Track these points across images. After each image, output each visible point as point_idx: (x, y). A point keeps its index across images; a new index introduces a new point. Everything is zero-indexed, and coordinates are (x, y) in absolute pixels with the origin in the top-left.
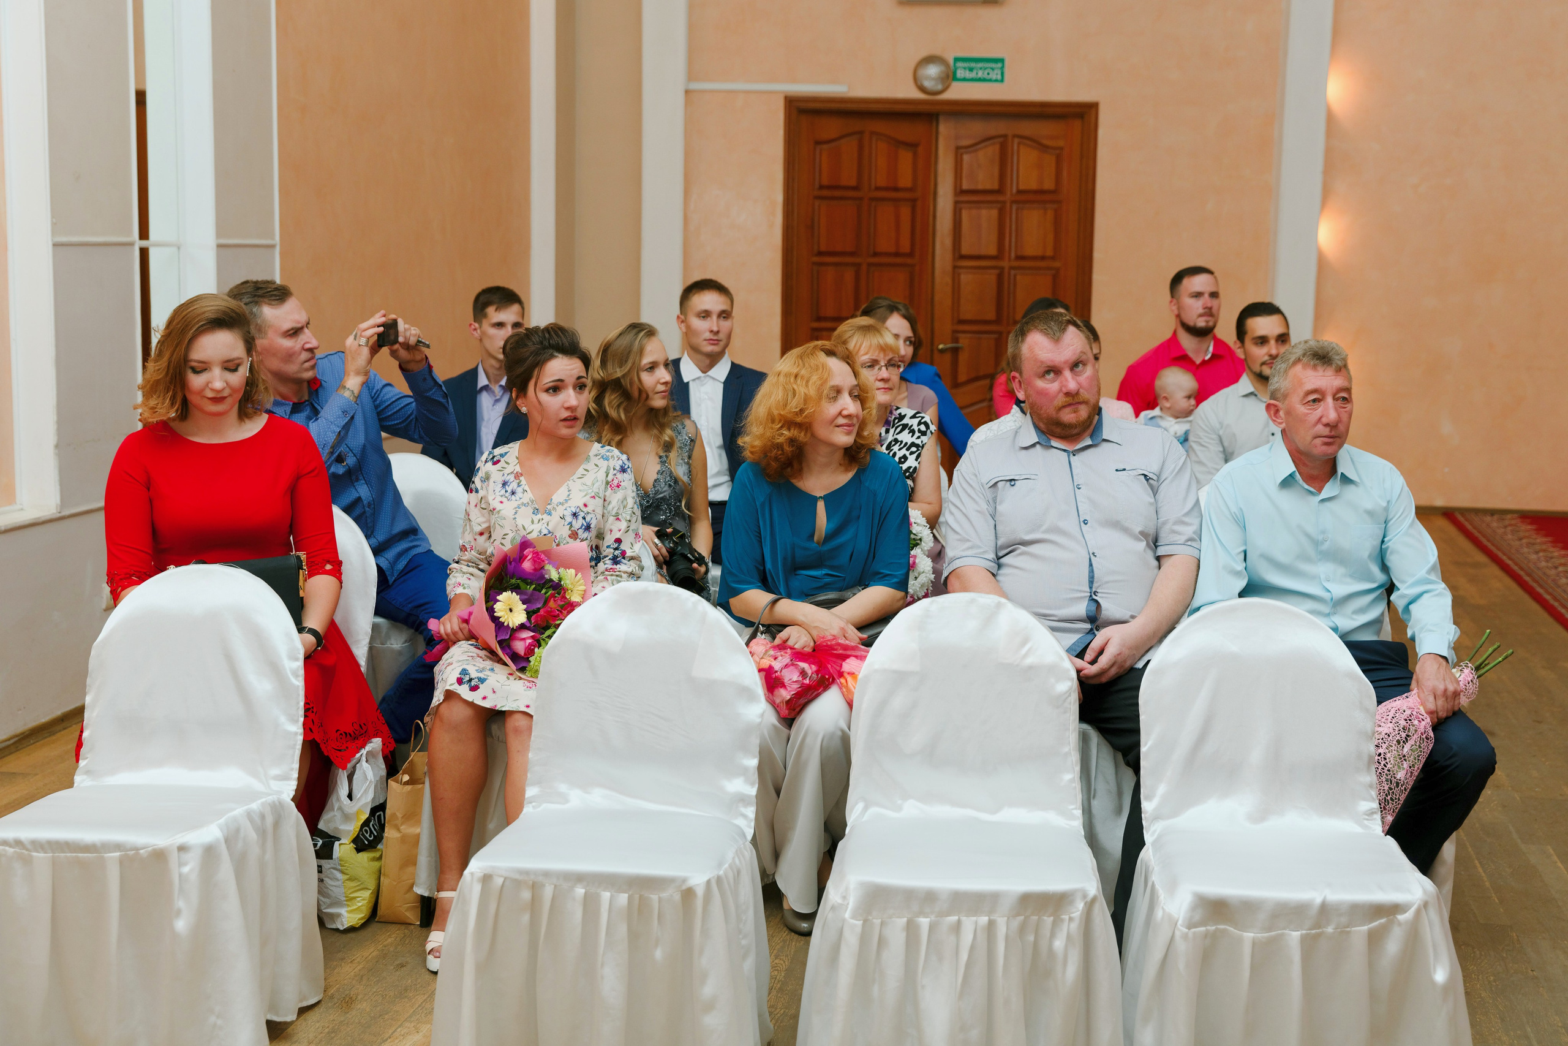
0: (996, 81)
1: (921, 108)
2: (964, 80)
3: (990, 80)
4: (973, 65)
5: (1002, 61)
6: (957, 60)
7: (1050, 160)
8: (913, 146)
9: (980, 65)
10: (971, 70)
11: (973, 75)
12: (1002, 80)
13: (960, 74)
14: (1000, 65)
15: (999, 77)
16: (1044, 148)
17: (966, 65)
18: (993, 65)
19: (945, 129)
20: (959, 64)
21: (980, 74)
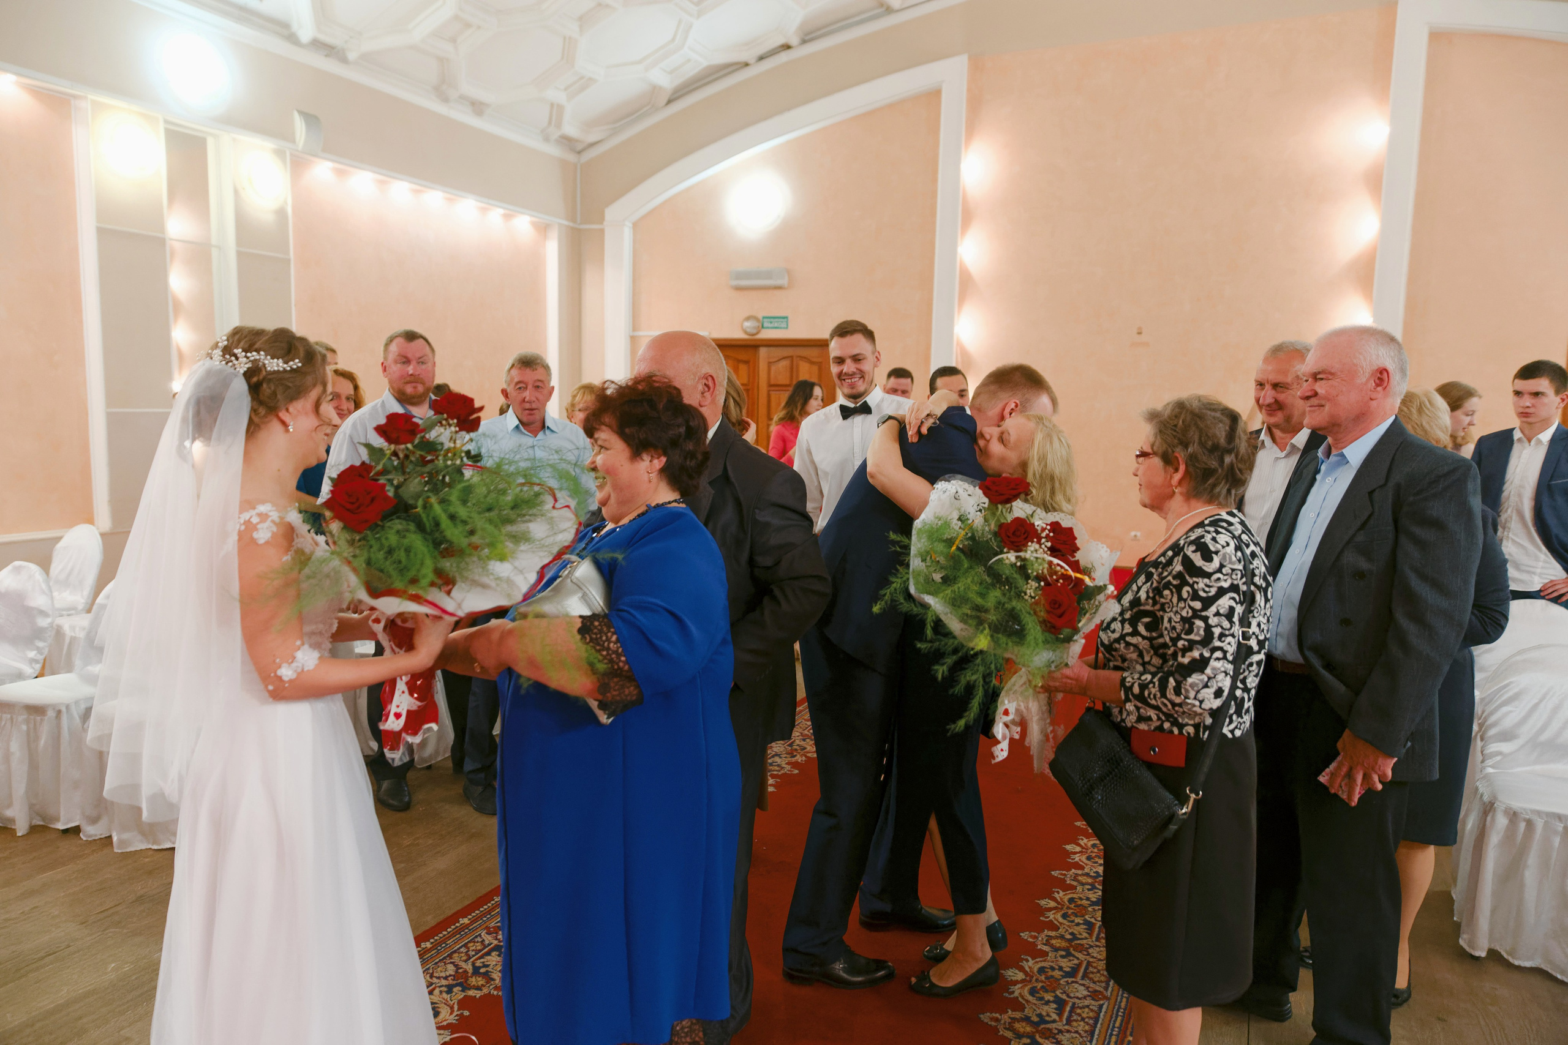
0: (784, 328)
1: (748, 343)
2: (768, 328)
3: (781, 328)
4: (772, 320)
5: (787, 318)
6: (764, 318)
7: (815, 368)
8: (746, 362)
9: (776, 320)
10: (771, 323)
11: (772, 325)
12: (787, 328)
13: (766, 325)
14: (785, 320)
15: (785, 326)
16: (812, 363)
17: (769, 320)
18: (783, 320)
19: (763, 351)
20: (765, 320)
21: (776, 325)
